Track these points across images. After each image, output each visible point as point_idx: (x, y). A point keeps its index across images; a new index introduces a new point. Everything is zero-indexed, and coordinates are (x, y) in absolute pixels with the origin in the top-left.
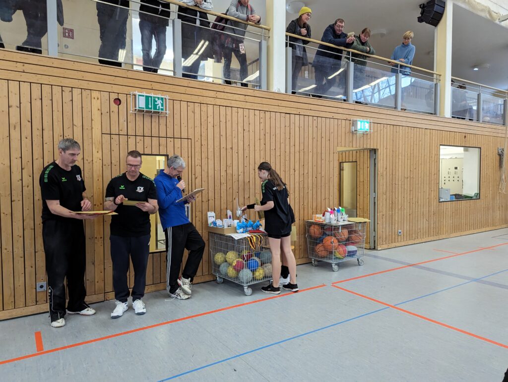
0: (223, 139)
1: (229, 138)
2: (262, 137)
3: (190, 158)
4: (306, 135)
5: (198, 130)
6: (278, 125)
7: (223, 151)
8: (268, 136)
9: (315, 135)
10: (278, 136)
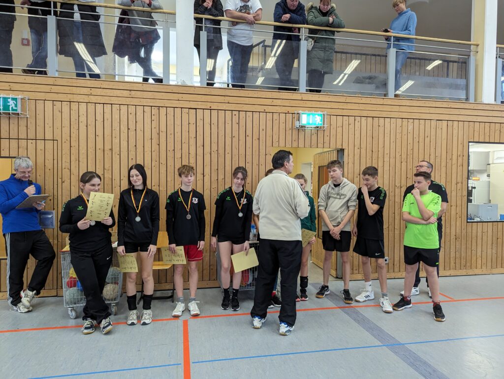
0: (100, 140)
1: (108, 138)
2: (155, 136)
3: (55, 161)
4: (222, 133)
5: (66, 130)
6: (178, 122)
7: (99, 154)
8: (163, 135)
9: (235, 134)
10: (178, 135)
